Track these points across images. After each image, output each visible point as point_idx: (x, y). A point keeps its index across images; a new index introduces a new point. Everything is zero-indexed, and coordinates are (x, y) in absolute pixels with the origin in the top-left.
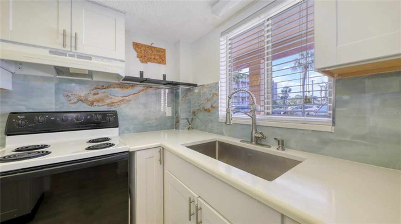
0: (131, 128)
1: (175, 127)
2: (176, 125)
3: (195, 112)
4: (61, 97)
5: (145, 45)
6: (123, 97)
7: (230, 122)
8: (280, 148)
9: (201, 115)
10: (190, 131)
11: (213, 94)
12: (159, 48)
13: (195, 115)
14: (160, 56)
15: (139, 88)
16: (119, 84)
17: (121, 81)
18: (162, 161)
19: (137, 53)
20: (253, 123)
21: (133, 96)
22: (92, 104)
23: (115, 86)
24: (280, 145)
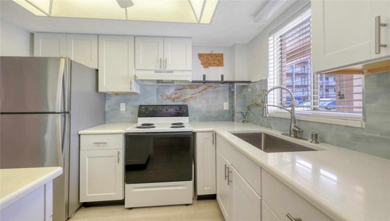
0: (197, 118)
1: (231, 120)
2: (232, 118)
3: (249, 107)
4: (159, 96)
5: (207, 54)
6: (191, 95)
7: (266, 115)
8: (314, 141)
9: (253, 110)
10: (245, 124)
11: (263, 90)
12: (217, 54)
13: (249, 109)
14: (219, 61)
15: (202, 87)
16: (189, 86)
17: (190, 84)
18: (215, 142)
19: (201, 61)
20: (292, 118)
21: (198, 94)
22: (174, 100)
23: (187, 87)
24: (313, 139)
